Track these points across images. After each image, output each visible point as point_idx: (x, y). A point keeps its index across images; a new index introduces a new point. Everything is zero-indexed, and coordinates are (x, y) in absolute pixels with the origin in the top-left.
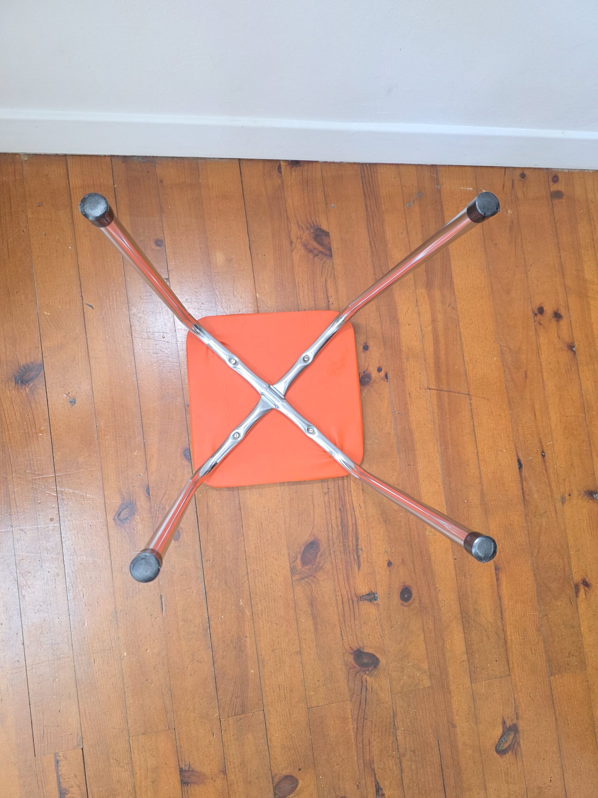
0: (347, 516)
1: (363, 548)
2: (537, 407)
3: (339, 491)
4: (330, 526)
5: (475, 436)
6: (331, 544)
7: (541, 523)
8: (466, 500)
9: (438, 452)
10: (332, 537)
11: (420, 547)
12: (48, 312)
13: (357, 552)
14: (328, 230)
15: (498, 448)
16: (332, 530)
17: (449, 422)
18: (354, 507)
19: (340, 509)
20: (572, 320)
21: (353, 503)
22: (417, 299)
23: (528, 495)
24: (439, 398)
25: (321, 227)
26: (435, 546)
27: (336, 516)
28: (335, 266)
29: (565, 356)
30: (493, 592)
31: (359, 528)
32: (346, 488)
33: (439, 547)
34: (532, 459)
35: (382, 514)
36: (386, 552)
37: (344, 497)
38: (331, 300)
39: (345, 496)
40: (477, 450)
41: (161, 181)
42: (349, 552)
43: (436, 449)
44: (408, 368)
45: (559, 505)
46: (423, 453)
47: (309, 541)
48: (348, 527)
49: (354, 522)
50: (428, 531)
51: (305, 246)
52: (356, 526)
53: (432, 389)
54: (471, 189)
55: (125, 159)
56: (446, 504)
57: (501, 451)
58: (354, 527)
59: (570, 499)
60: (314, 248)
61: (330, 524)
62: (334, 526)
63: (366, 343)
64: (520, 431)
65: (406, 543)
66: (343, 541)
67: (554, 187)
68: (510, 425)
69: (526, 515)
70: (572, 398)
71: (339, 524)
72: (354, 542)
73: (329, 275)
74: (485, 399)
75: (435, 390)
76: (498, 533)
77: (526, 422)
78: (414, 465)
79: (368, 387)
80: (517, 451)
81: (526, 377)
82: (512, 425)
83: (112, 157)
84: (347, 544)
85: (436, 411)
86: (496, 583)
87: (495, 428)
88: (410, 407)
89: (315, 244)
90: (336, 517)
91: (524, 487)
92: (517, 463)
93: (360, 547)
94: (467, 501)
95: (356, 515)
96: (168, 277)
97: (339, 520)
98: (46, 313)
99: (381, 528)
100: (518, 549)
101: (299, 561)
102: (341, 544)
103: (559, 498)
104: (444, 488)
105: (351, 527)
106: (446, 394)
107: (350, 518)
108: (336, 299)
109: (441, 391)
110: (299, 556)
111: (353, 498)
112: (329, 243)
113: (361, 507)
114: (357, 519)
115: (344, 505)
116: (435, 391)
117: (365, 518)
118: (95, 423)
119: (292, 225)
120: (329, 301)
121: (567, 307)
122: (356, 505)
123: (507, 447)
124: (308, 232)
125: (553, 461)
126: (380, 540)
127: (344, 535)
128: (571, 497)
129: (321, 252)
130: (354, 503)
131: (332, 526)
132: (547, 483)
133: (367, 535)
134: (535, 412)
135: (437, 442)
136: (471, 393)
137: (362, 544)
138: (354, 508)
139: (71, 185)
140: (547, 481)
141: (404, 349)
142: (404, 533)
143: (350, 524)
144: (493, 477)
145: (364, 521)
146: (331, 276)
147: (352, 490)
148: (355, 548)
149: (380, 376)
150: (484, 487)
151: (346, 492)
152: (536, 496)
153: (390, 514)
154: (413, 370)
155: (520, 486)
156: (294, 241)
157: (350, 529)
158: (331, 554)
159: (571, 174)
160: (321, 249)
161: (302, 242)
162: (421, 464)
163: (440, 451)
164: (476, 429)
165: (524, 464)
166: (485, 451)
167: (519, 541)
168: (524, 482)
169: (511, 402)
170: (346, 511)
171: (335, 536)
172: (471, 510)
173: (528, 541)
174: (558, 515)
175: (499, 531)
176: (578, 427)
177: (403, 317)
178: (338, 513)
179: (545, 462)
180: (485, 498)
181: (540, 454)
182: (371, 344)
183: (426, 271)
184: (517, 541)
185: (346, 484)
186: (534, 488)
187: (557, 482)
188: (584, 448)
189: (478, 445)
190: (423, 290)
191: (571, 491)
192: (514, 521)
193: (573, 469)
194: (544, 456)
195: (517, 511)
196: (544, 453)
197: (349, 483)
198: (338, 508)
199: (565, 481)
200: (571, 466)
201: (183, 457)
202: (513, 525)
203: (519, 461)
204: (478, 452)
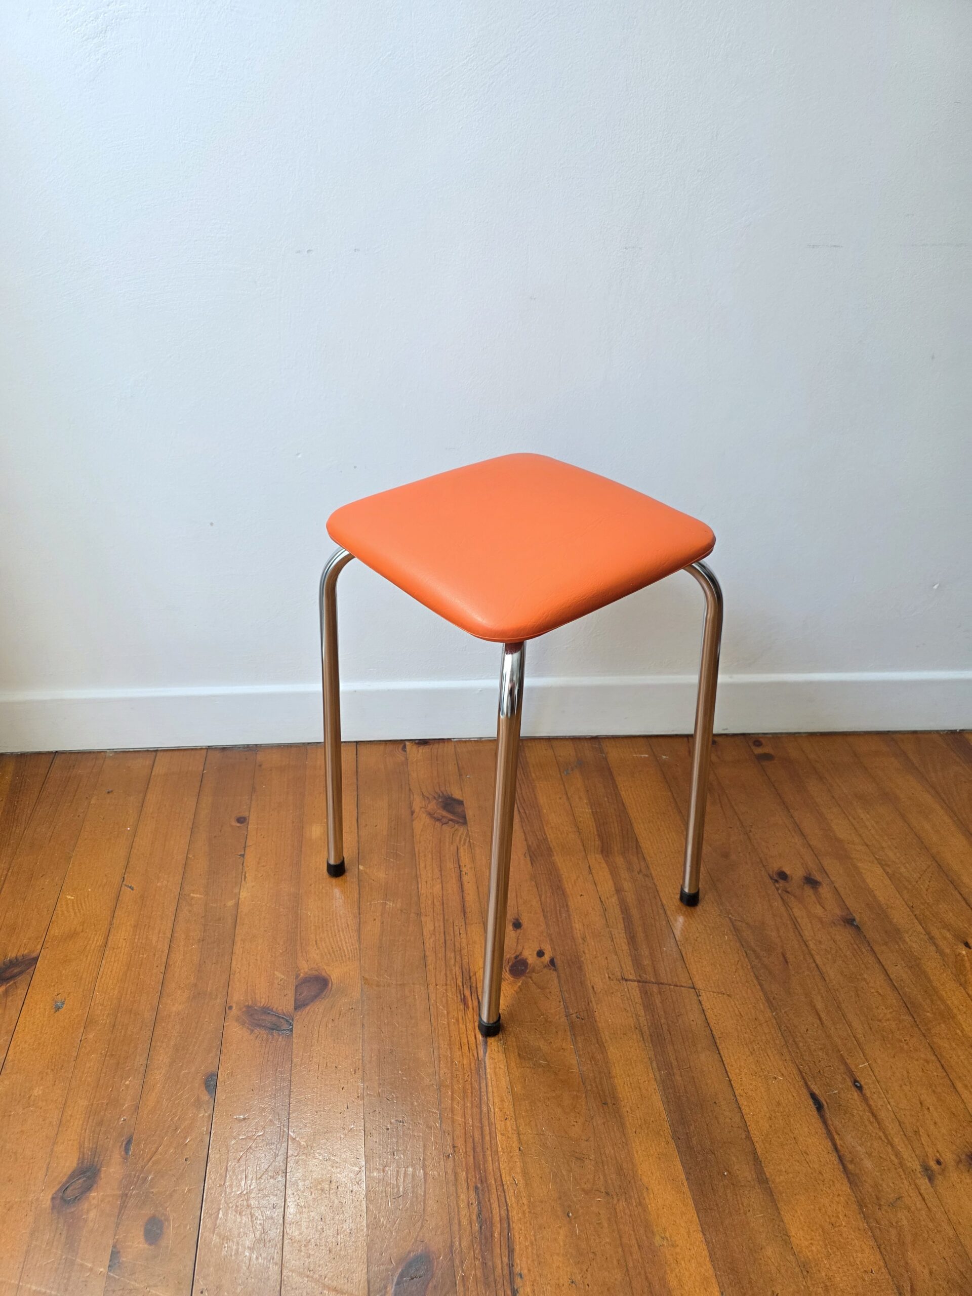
0: (489, 1201)
1: (525, 1272)
2: (820, 1006)
3: (474, 1152)
4: (456, 1221)
5: (719, 1054)
6: (457, 1262)
7: (897, 1222)
8: (727, 1170)
9: (656, 1080)
10: (460, 1245)
11: (646, 1273)
12: (72, 896)
13: (512, 1282)
14: (461, 799)
15: (766, 1073)
16: (460, 1230)
17: (668, 1030)
18: (504, 1183)
19: (476, 1188)
20: (837, 886)
21: (501, 1176)
22: (589, 866)
23: (852, 1162)
24: (645, 993)
25: (453, 796)
26: (677, 1270)
27: (469, 1202)
28: (470, 833)
29: (843, 936)
31: (516, 1226)
32: (487, 1145)
33: (687, 1274)
34: (839, 1093)
35: (560, 1198)
36: (573, 1282)
37: (484, 1164)
38: (464, 869)
39: (485, 1162)
40: (729, 1077)
41: (260, 766)
42: (495, 1281)
43: (651, 1075)
44: (586, 951)
45: (923, 1183)
46: (629, 1083)
47: (412, 1255)
48: (492, 1224)
49: (504, 1213)
50: (658, 1238)
51: (431, 815)
52: (509, 1222)
53: (630, 980)
54: (647, 756)
55: (224, 749)
56: (687, 1179)
57: (775, 1078)
58: (505, 1225)
59: (943, 1170)
60: (443, 817)
61: (456, 1217)
62: (465, 1222)
63: (517, 920)
64: (801, 1044)
65: (615, 1262)
66: (482, 1257)
67: (758, 751)
68: (779, 1035)
69: (861, 1204)
70: (877, 992)
71: (474, 1217)
72: (505, 1260)
73: (462, 843)
74: (724, 994)
75: (635, 981)
76: (811, 1244)
77: (807, 1030)
78: (614, 1104)
79: (524, 978)
80: (803, 1078)
81: (787, 962)
82: (782, 1034)
83: (209, 748)
84: (490, 1263)
85: (642, 1013)
87: (754, 1041)
88: (595, 1007)
89: (445, 813)
90: (469, 1205)
91: (839, 1147)
92: (811, 1102)
93: (517, 1270)
94: (730, 1173)
95: (508, 1200)
96: (243, 853)
97: (474, 1209)
98: (69, 897)
99: (560, 1227)
100: (864, 1280)
102: (477, 1262)
103: (919, 1168)
104: (678, 1147)
105: (499, 1225)
106: (655, 988)
107: (495, 1205)
108: (471, 868)
109: (646, 982)
110: (390, 1288)
111: (501, 1165)
112: (464, 811)
113: (517, 1184)
114: (509, 1209)
115: (483, 1180)
116: (636, 983)
117: (526, 1207)
118: (80, 1035)
119: (415, 796)
120: (461, 871)
121: (823, 870)
122: (508, 1178)
123: (783, 1070)
124: (435, 801)
125: (883, 1098)
126: (558, 1254)
127: (483, 1241)
128: (943, 1166)
129: (451, 820)
130: (503, 1176)
131: (460, 1224)
132: (883, 1138)
133: (532, 1244)
134: (818, 1015)
135: (651, 1063)
136: (696, 986)
137: (522, 1264)
138: (503, 1185)
139: (153, 774)
140: (881, 1134)
141: (577, 926)
142: (608, 1240)
143: (497, 1218)
144: (771, 1127)
145: (524, 1213)
146: (464, 844)
147: (500, 1149)
148: (506, 1272)
149: (543, 963)
150: (757, 1146)
151: (489, 1152)
152: (868, 1164)
153: (575, 1199)
154: (595, 953)
155: (830, 1144)
156: (417, 810)
157: (497, 1229)
158: (456, 1283)
159: (776, 737)
160: (452, 818)
161: (426, 811)
162: (626, 1101)
163: (658, 1078)
164: (718, 1041)
165: (825, 1103)
166: (744, 1079)
167: (861, 1262)
168: (836, 1137)
169: (771, 998)
170: (488, 1190)
171: (465, 1243)
172: (741, 1191)
173: (882, 1263)
174: (929, 1205)
175: (811, 1239)
176: (907, 1038)
177: (571, 887)
178: (473, 1195)
179: (865, 1099)
180: (765, 1169)
181: (850, 1084)
182: (525, 921)
183: (599, 836)
184: (858, 1263)
185: (487, 1138)
186: (859, 1148)
187: (903, 1136)
188: (935, 1074)
189: (728, 1069)
190: (597, 856)
191: (938, 1155)
192: (838, 1217)
193: (926, 1112)
194: (860, 1088)
195: (839, 1195)
196: (858, 1082)
197: (493, 1137)
198: (472, 1185)
199: (920, 1135)
200: (920, 1106)
201: (203, 1088)
202: (839, 1226)
203: (813, 1096)
204: (730, 1081)
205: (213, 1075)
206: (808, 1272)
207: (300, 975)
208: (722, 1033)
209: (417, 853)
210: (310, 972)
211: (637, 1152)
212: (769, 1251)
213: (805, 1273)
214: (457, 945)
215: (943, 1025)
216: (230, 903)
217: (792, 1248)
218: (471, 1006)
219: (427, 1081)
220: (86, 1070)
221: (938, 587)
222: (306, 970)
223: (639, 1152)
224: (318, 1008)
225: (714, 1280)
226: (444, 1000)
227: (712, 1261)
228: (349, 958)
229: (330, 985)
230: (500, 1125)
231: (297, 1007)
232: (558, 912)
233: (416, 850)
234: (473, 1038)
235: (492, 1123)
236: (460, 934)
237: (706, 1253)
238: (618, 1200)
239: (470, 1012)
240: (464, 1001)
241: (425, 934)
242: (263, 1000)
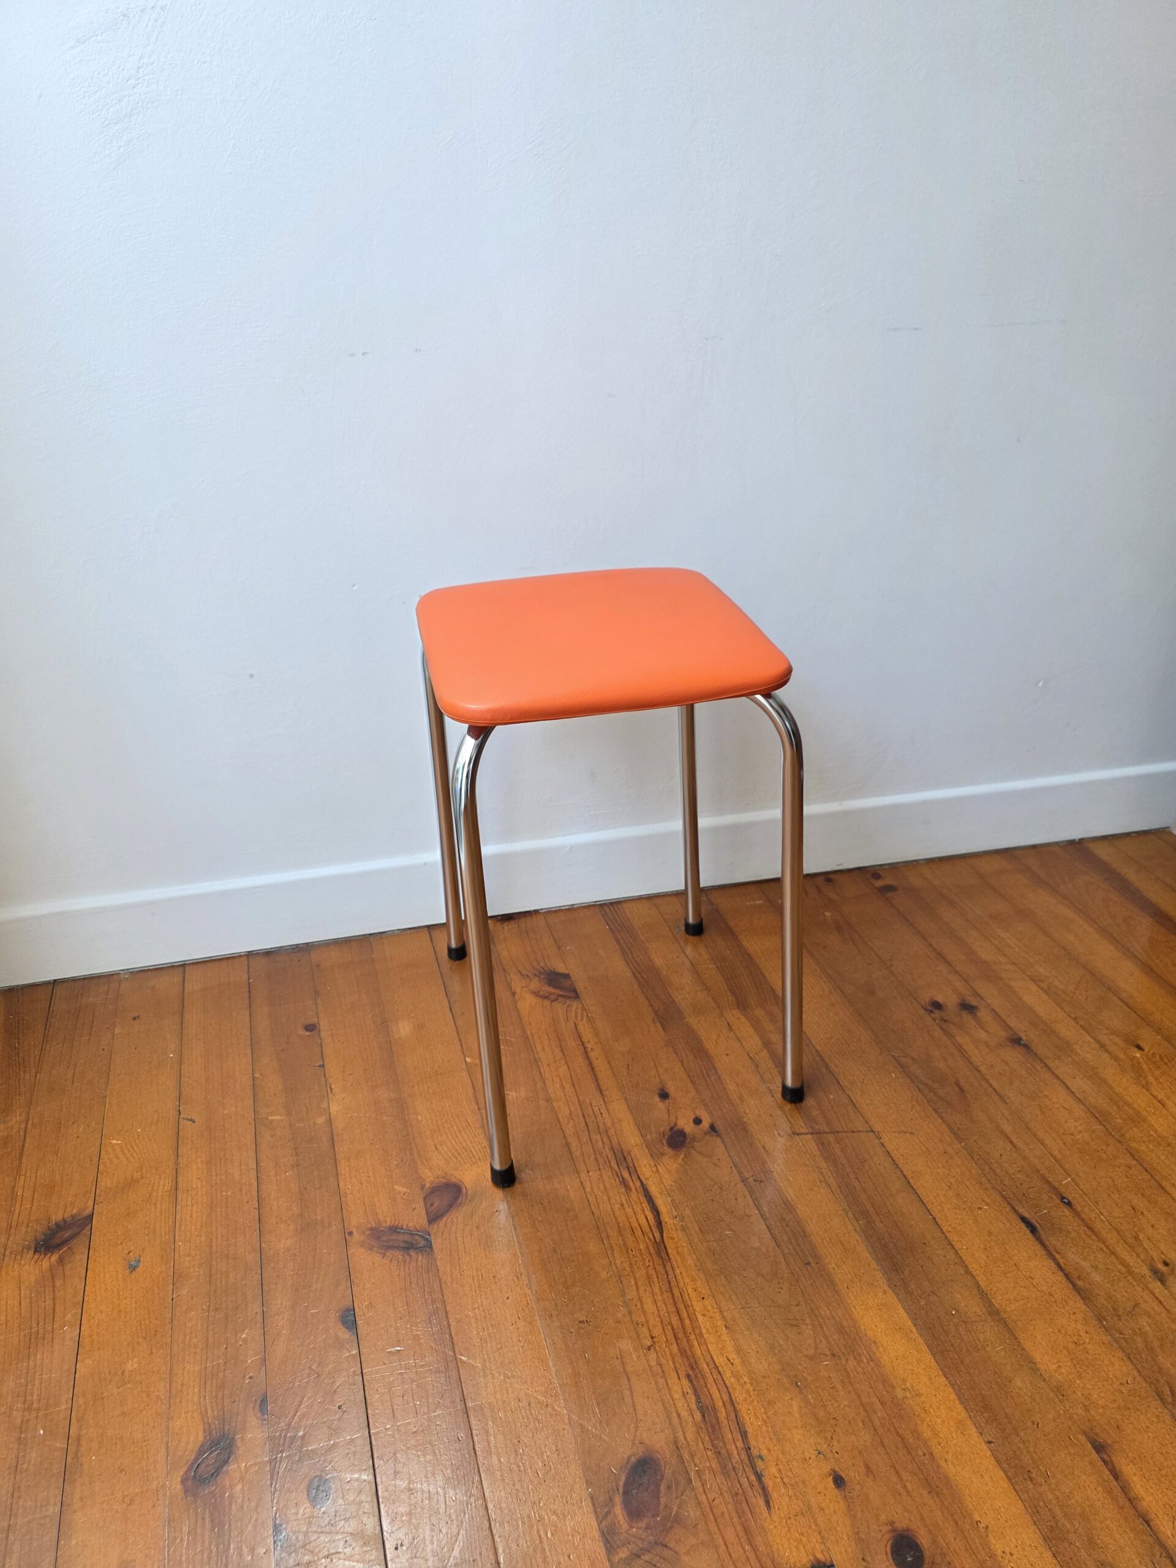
0: (706, 1386)
1: (764, 1452)
2: (1007, 1129)
3: (676, 1338)
4: (674, 1415)
5: (916, 1193)
6: (686, 1456)
7: (1140, 1329)
8: (955, 1309)
9: (855, 1230)
10: (686, 1439)
11: (895, 1428)
12: (118, 1140)
13: (753, 1467)
14: (567, 972)
15: (970, 1204)
16: (681, 1423)
17: (856, 1178)
18: (718, 1365)
19: (688, 1376)
20: (994, 1007)
21: (712, 1357)
22: (728, 1024)
23: (1079, 1278)
24: (822, 1145)
25: (556, 970)
26: (928, 1419)
27: (683, 1392)
28: (586, 1007)
29: (1013, 1056)
31: (743, 1408)
32: (689, 1329)
33: (939, 1421)
34: (1049, 1212)
35: (784, 1370)
36: (819, 1453)
37: (691, 1350)
38: (589, 1046)
39: (691, 1347)
40: (931, 1215)
41: (318, 966)
42: (734, 1468)
43: (850, 1227)
44: (747, 1111)
45: (1156, 1286)
46: (828, 1239)
47: (633, 1459)
48: (715, 1410)
49: (726, 1397)
50: (898, 1390)
51: (536, 994)
52: (733, 1405)
53: (803, 1134)
54: (761, 902)
55: (268, 953)
56: (915, 1325)
57: (980, 1208)
58: (731, 1409)
59: (1172, 1270)
60: (550, 994)
61: (673, 1410)
62: (684, 1414)
63: (663, 1090)
64: (998, 1170)
65: (860, 1424)
66: (713, 1446)
67: (879, 883)
68: (974, 1164)
69: (1100, 1319)
70: (1062, 1106)
71: (694, 1407)
72: (740, 1444)
73: (579, 1018)
74: (905, 1132)
75: (807, 1134)
76: (1059, 1366)
77: (1001, 1155)
78: (818, 1263)
79: (685, 1149)
80: (1009, 1203)
81: (962, 1090)
82: (976, 1164)
83: (250, 954)
84: (723, 1452)
85: (823, 1165)
86: (1115, 1483)
87: (948, 1174)
88: (771, 1167)
89: (551, 989)
90: (685, 1395)
91: (1063, 1265)
92: (1023, 1226)
93: (755, 1452)
94: (957, 1311)
95: (727, 1382)
96: (322, 1063)
97: (692, 1399)
98: (114, 1142)
99: (791, 1399)
100: (1122, 1393)
101: (619, 1511)
102: (709, 1453)
103: (1148, 1273)
104: (897, 1295)
105: (723, 1410)
106: (831, 1138)
107: (714, 1390)
108: (596, 1043)
109: (820, 1133)
110: (618, 1499)
111: (710, 1347)
112: (572, 984)
113: (732, 1364)
114: (731, 1391)
115: (694, 1366)
116: (809, 1136)
117: (749, 1385)
118: (170, 1293)
119: (512, 976)
120: (585, 1048)
121: (976, 994)
122: (721, 1360)
123: (987, 1200)
124: (537, 978)
125: (1094, 1210)
126: (796, 1427)
127: (710, 1429)
128: (1171, 1267)
129: (561, 996)
130: (715, 1358)
131: (679, 1415)
132: (1105, 1249)
133: (765, 1422)
134: (1008, 1138)
135: (846, 1214)
136: (875, 1129)
137: (760, 1444)
138: (717, 1367)
139: (186, 990)
140: (1102, 1246)
141: (730, 1087)
142: (846, 1403)
143: (719, 1402)
144: (988, 1257)
145: (748, 1391)
146: (582, 1019)
147: (704, 1331)
148: (744, 1456)
149: (702, 1130)
150: (979, 1279)
151: (692, 1337)
152: (1096, 1277)
153: (799, 1367)
154: (757, 1112)
155: (1053, 1264)
156: (518, 990)
157: (722, 1415)
158: (691, 1480)
159: (894, 868)
160: (561, 993)
161: (529, 990)
162: (829, 1257)
163: (858, 1229)
164: (911, 1181)
165: (1037, 1224)
166: (948, 1214)
167: (1114, 1376)
168: (1057, 1256)
169: (956, 1130)
170: (702, 1375)
171: (690, 1436)
172: (975, 1328)
173: (1135, 1373)
174: (1168, 1307)
175: (1058, 1362)
176: (1104, 1148)
177: (713, 1047)
178: (685, 1382)
179: (1077, 1214)
180: (993, 1300)
181: (1058, 1201)
182: (671, 1088)
183: (730, 990)
184: (1111, 1377)
185: (687, 1322)
186: (1083, 1263)
187: (1125, 1245)
188: (1140, 1178)
189: (929, 1208)
190: (734, 1011)
191: (1163, 1256)
192: (1081, 1336)
193: (1141, 1217)
194: (1069, 1204)
195: (1074, 1313)
196: (1064, 1198)
197: (693, 1319)
198: (682, 1374)
199: (1140, 1240)
200: (1133, 1211)
201: (340, 1325)
202: (1083, 1344)
203: (1024, 1219)
204: (934, 1219)
205: (348, 1310)
206: (1063, 1395)
207: (425, 1185)
208: (913, 1172)
209: (530, 1037)
210: (437, 1181)
211: (855, 1308)
212: (1018, 1382)
213: (1061, 1397)
214: (602, 1126)
215: (1135, 1130)
216: (321, 1120)
217: (1041, 1374)
218: (633, 1188)
219: (604, 1275)
220: (188, 1331)
221: (1043, 684)
222: (432, 1179)
223: (857, 1307)
224: (457, 1218)
225: (969, 1422)
226: (601, 1186)
227: (962, 1403)
228: (479, 1159)
229: (464, 1191)
230: (697, 1306)
231: (434, 1218)
232: (706, 1075)
233: (528, 1032)
234: (645, 1220)
235: (688, 1305)
236: (602, 1114)
237: (953, 1396)
238: (847, 1360)
239: (634, 1195)
240: (624, 1182)
241: (561, 1120)
242: (388, 1219)
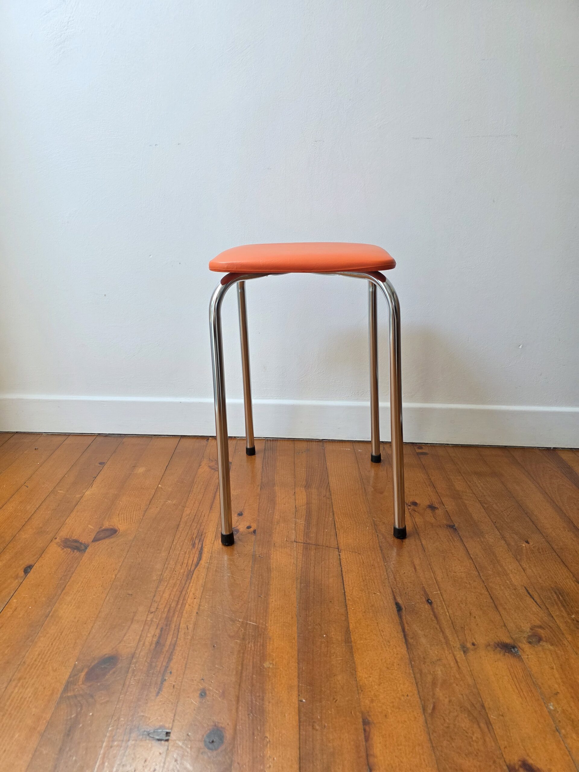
0: (167, 635)
1: (174, 671)
2: (417, 562)
3: (168, 612)
4: (142, 643)
5: (343, 579)
6: (133, 662)
7: (434, 672)
8: (326, 634)
9: (296, 588)
10: (139, 654)
11: (252, 679)
13: (163, 675)
14: (231, 462)
15: (370, 590)
16: (142, 647)
17: (314, 567)
19: (162, 629)
20: (448, 510)
21: (180, 623)
22: (295, 492)
23: (412, 638)
24: (306, 549)
26: (274, 681)
27: (154, 635)
29: (444, 532)
30: (359, 757)
31: (178, 649)
32: (178, 610)
33: (279, 683)
34: (415, 604)
35: (212, 638)
36: (202, 679)
37: (172, 618)
39: (173, 616)
41: (123, 443)
42: (153, 673)
43: (295, 586)
44: (277, 528)
45: (460, 655)
46: (279, 588)
47: (107, 656)
48: (164, 646)
49: (173, 643)
50: (267, 663)
51: (210, 467)
52: (175, 646)
53: (299, 543)
54: (349, 449)
55: (107, 435)
56: (298, 636)
57: (375, 594)
58: (172, 647)
61: (143, 640)
63: (240, 512)
64: (398, 579)
65: (235, 673)
66: (150, 661)
67: (419, 450)
68: (385, 573)
69: (411, 660)
70: (458, 559)
71: (154, 642)
72: (165, 664)
74: (356, 552)
75: (302, 543)
76: (370, 677)
77: (405, 573)
78: (265, 597)
80: (394, 595)
82: (387, 573)
83: (98, 435)
84: (154, 665)
85: (300, 557)
86: (364, 743)
87: (367, 575)
88: (272, 552)
91: (406, 630)
92: (395, 607)
93: (169, 669)
94: (327, 636)
95: (179, 636)
96: (96, 476)
97: (156, 638)
99: (206, 651)
101: (83, 674)
102: (146, 663)
103: (458, 646)
104: (298, 620)
105: (168, 647)
106: (313, 547)
107: (170, 638)
109: (309, 544)
110: (86, 670)
111: (182, 619)
113: (188, 629)
114: (178, 640)
115: (168, 625)
117: (189, 640)
119: (205, 459)
120: (217, 490)
121: (441, 503)
122: (184, 626)
123: (382, 591)
124: (215, 462)
125: (444, 609)
126: (199, 664)
127: (155, 653)
128: (476, 647)
131: (144, 643)
132: (438, 628)
133: (185, 658)
134: (415, 566)
135: (297, 580)
136: (340, 548)
137: (175, 667)
138: (179, 628)
139: (62, 445)
141: (276, 517)
142: (234, 661)
143: (168, 643)
144: (363, 616)
145: (186, 642)
147: (185, 612)
148: (162, 669)
149: (248, 532)
150: (351, 625)
151: (177, 613)
152: (423, 640)
153: (221, 639)
154: (282, 529)
155: (400, 628)
156: (203, 465)
157: (166, 649)
158: (128, 672)
159: (432, 445)
161: (208, 465)
162: (274, 596)
163: (299, 587)
164: (344, 574)
165: (404, 608)
166: (354, 592)
167: (401, 690)
168: (406, 625)
169: (386, 557)
170: (169, 629)
171: (143, 653)
172: (332, 646)
173: (416, 692)
174: (460, 666)
175: (370, 674)
176: (471, 582)
177: (280, 500)
178: (158, 631)
179: (433, 609)
180: (352, 636)
181: (424, 600)
182: (245, 514)
183: (306, 480)
184: (399, 690)
185: (179, 606)
186: (420, 632)
187: (453, 629)
188: (485, 600)
189: (345, 587)
190: (301, 488)
191: (474, 640)
192: (393, 665)
193: (472, 618)
194: (431, 603)
195: (397, 654)
196: (429, 600)
197: (183, 605)
198: (159, 627)
199: (464, 630)
200: (469, 614)
201: (23, 570)
202: (392, 670)
203: (397, 604)
204: (345, 592)
205: (31, 566)
206: (362, 691)
207: (102, 527)
208: (348, 570)
209: (194, 483)
210: (109, 527)
211: (271, 621)
212: (339, 678)
213: (360, 691)
214: (201, 521)
215: (498, 578)
216: (78, 496)
217: (356, 677)
218: (196, 547)
219: (155, 578)
222: (107, 526)
223: (272, 621)
224: (106, 542)
225: (296, 689)
226: (181, 543)
227: (299, 677)
228: (134, 522)
229: (117, 533)
230: (189, 601)
231: (95, 540)
232: (267, 510)
233: (195, 480)
234: (191, 561)
235: (185, 600)
236: (204, 516)
237: (296, 674)
238: (249, 643)
239: (194, 551)
240: (194, 545)
241: (184, 515)
242: (76, 537)
